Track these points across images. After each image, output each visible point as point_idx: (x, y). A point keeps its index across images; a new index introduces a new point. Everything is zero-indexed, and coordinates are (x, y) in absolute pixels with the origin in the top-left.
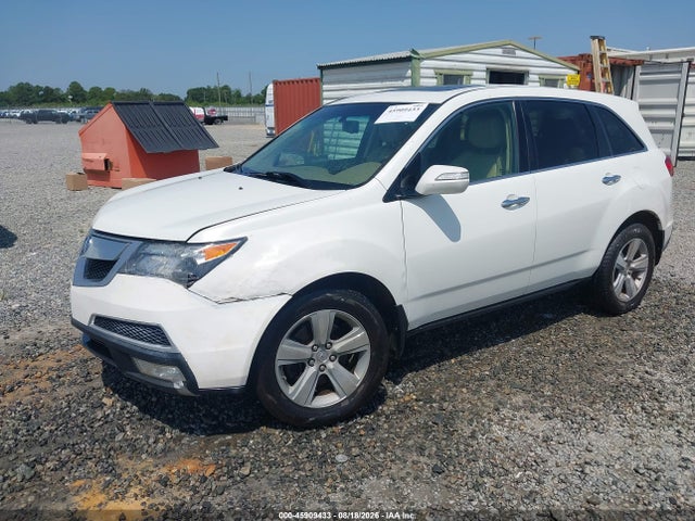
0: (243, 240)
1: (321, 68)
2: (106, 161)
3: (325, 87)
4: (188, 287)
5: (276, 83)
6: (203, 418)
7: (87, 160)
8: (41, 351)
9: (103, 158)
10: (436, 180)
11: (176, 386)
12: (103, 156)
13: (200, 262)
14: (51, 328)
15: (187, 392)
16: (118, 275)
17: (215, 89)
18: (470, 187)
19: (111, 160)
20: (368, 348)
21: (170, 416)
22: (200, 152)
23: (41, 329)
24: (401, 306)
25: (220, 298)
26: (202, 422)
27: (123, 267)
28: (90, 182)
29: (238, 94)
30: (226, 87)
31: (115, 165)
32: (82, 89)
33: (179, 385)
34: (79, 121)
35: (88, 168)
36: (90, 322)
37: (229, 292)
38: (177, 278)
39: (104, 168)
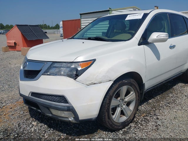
0: (94, 60)
1: (81, 14)
2: (15, 43)
3: (82, 20)
4: (75, 79)
5: (63, 21)
6: (74, 129)
7: (9, 43)
8: (4, 105)
9: (14, 42)
10: (157, 37)
11: (70, 120)
12: (14, 41)
13: (79, 69)
14: (6, 96)
15: (74, 122)
16: (42, 76)
17: (42, 25)
18: (168, 40)
19: (16, 43)
20: (135, 99)
21: (61, 128)
22: (43, 40)
23: (2, 96)
24: (144, 83)
25: (88, 83)
26: (73, 130)
27: (45, 72)
28: (10, 49)
29: (49, 26)
30: (45, 25)
31: (17, 44)
32: (3, 25)
33: (71, 119)
34: (3, 34)
35: (9, 45)
36: (29, 95)
37: (91, 81)
38: (70, 76)
39: (14, 45)
